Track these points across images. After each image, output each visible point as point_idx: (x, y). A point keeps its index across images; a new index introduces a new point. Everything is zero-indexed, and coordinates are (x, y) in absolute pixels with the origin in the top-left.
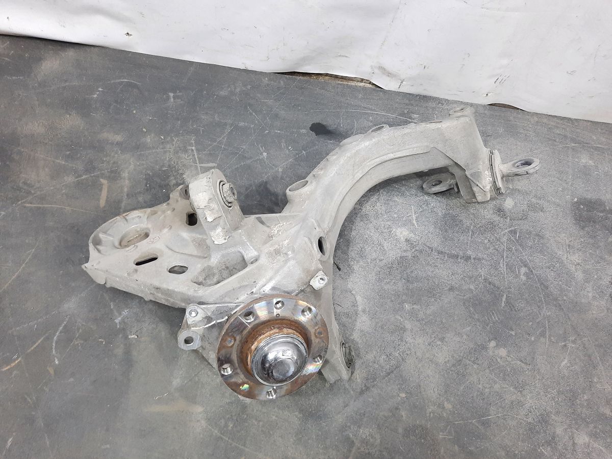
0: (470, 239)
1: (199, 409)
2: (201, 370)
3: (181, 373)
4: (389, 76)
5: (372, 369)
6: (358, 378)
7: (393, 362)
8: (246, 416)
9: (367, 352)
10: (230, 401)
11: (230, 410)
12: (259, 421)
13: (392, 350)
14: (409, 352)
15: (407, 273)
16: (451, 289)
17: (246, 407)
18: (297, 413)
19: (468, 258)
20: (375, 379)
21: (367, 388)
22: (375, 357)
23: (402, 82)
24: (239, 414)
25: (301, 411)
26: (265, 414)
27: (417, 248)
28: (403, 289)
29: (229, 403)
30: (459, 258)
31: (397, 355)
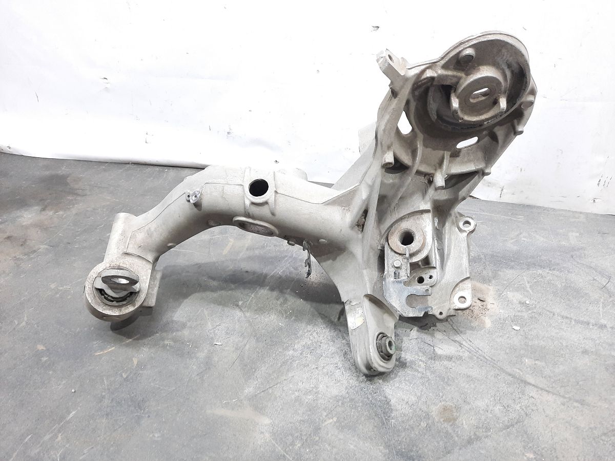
0: (601, 310)
1: (266, 421)
2: (277, 384)
3: (255, 383)
4: (489, 186)
5: (483, 418)
6: (464, 424)
7: (513, 415)
8: (317, 438)
9: (476, 398)
10: (302, 419)
11: (301, 428)
12: (333, 447)
13: (510, 402)
14: (535, 408)
15: (524, 330)
16: (585, 352)
17: (320, 429)
18: (382, 448)
19: (602, 327)
20: (488, 429)
21: (478, 438)
22: (487, 406)
23: (502, 190)
24: (310, 435)
25: (388, 446)
26: (342, 441)
27: (535, 311)
28: (521, 345)
29: (301, 421)
30: (591, 325)
31: (519, 408)
